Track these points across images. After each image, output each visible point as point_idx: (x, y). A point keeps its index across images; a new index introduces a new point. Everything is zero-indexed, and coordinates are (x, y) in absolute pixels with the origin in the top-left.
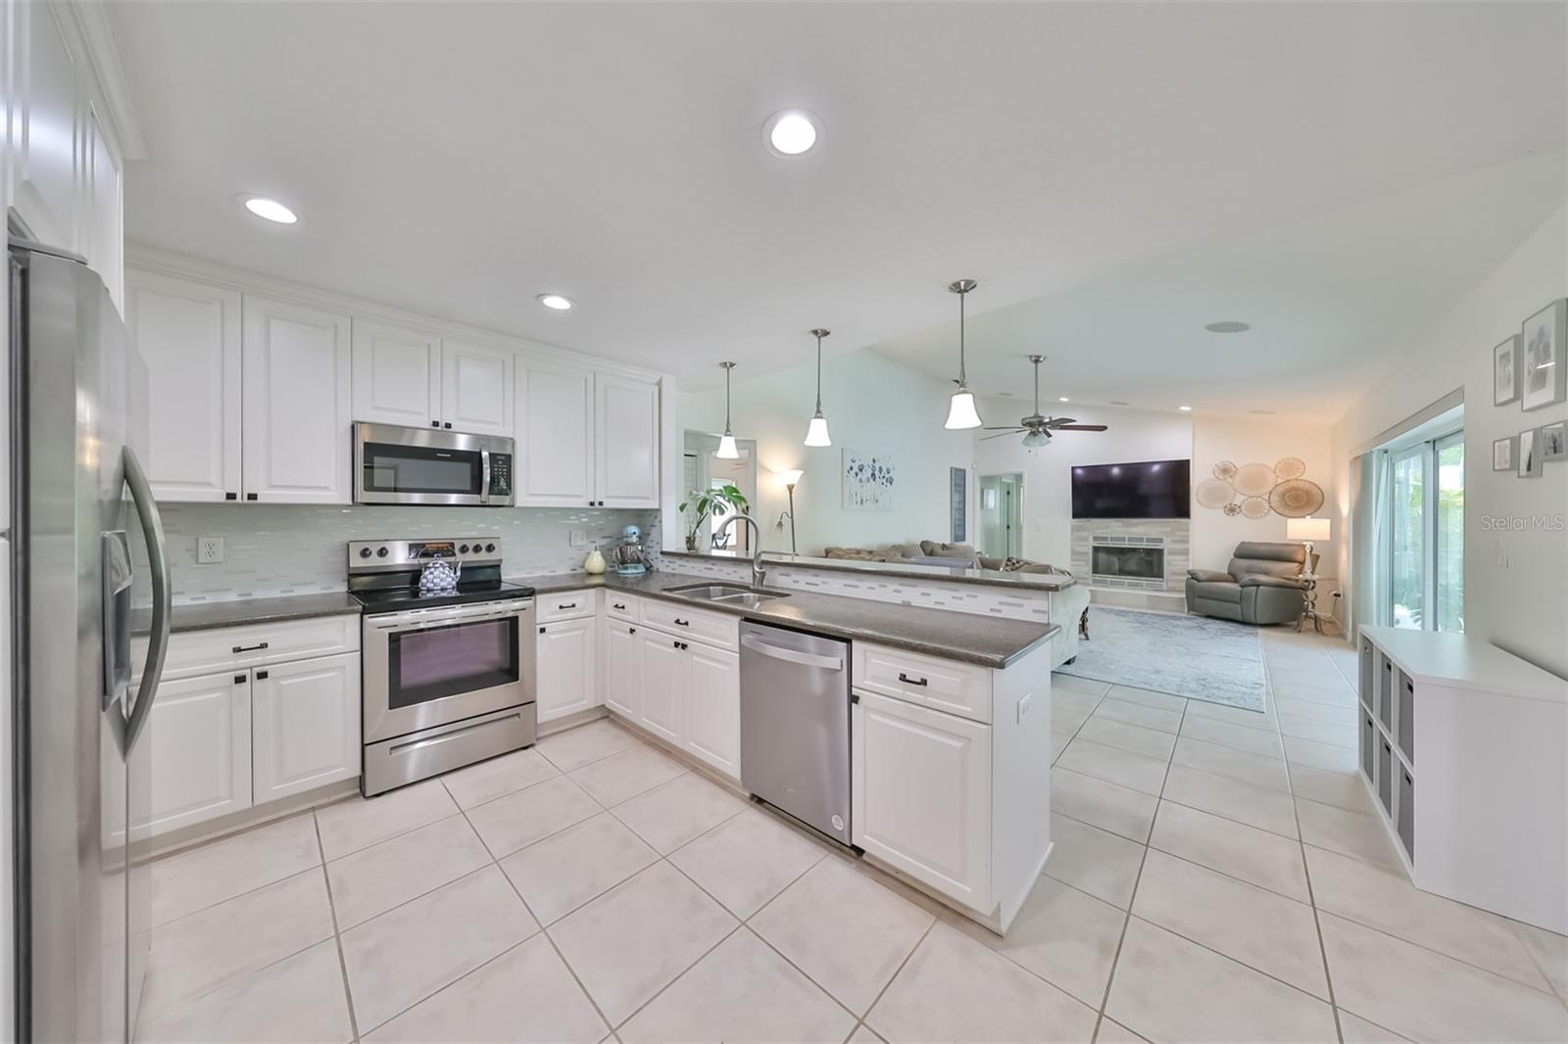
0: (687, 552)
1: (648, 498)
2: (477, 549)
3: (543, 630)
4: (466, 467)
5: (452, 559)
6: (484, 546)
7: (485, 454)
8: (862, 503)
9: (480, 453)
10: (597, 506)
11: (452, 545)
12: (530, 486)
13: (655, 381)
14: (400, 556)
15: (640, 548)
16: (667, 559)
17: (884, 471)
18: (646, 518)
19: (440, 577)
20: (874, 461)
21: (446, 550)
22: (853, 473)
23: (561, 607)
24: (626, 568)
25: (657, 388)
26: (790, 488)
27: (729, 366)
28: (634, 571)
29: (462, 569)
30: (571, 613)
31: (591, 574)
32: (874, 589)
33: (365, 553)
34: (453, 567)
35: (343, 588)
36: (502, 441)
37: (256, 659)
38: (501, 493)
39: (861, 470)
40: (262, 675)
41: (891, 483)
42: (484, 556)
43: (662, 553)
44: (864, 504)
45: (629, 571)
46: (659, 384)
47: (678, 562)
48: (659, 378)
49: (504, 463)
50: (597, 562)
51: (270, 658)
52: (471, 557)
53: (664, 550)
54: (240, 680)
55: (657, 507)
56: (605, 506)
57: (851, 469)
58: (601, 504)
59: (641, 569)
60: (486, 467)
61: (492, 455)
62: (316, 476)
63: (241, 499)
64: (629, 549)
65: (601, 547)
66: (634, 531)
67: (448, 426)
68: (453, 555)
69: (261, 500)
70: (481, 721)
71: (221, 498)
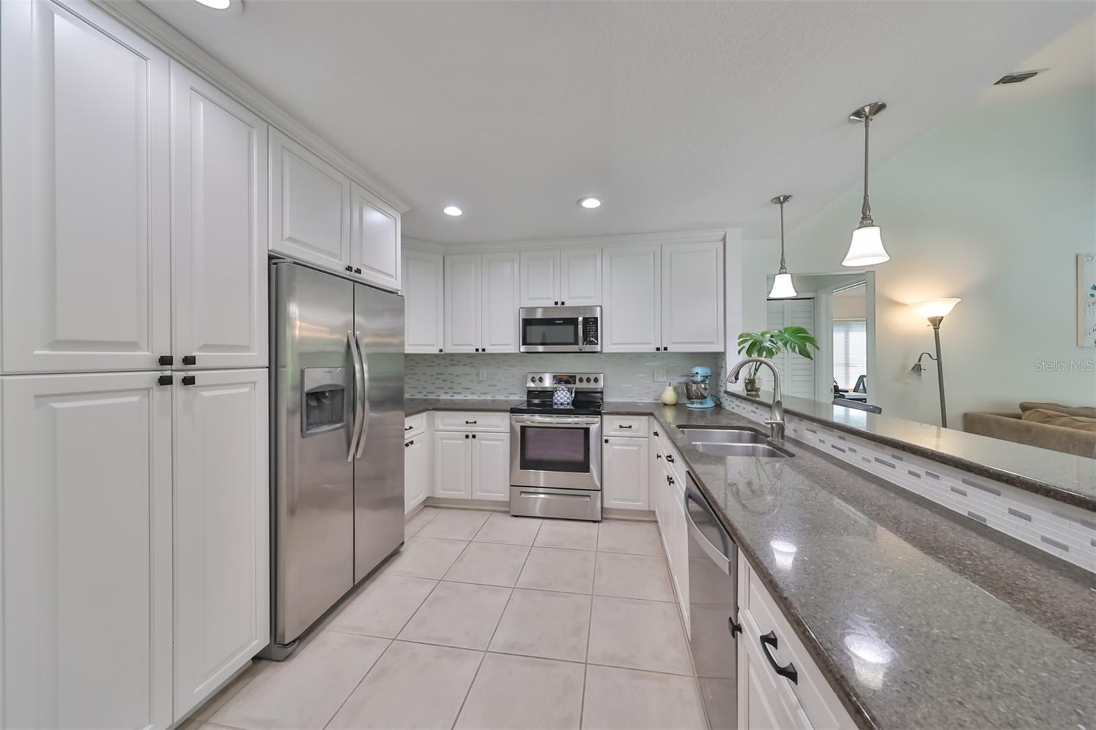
0: (744, 394)
1: (712, 343)
2: (588, 380)
3: (607, 441)
4: (571, 328)
5: (569, 386)
6: (593, 378)
7: (580, 319)
9: (577, 319)
10: (662, 350)
11: (575, 377)
12: (611, 339)
13: (721, 237)
14: (548, 382)
15: (703, 386)
16: (730, 398)
18: (715, 360)
19: (563, 397)
21: (569, 380)
23: (621, 427)
24: (692, 403)
25: (722, 243)
26: (936, 322)
27: (782, 200)
28: (699, 406)
29: (576, 392)
30: (628, 433)
31: (665, 405)
32: (918, 476)
33: (533, 380)
34: (570, 390)
36: (591, 308)
37: (470, 428)
38: (591, 343)
40: (474, 436)
42: (592, 385)
43: (729, 394)
45: (695, 406)
46: (724, 239)
47: (737, 402)
48: (723, 234)
49: (591, 324)
50: (669, 395)
51: (478, 429)
52: (584, 386)
53: (728, 390)
54: (467, 437)
55: (722, 350)
56: (669, 350)
58: (666, 349)
59: (709, 403)
60: (580, 327)
61: (584, 318)
62: (507, 339)
63: (480, 351)
64: (694, 387)
65: (674, 383)
66: (701, 371)
67: (563, 303)
68: (575, 383)
69: (487, 351)
70: (566, 492)
71: (474, 351)
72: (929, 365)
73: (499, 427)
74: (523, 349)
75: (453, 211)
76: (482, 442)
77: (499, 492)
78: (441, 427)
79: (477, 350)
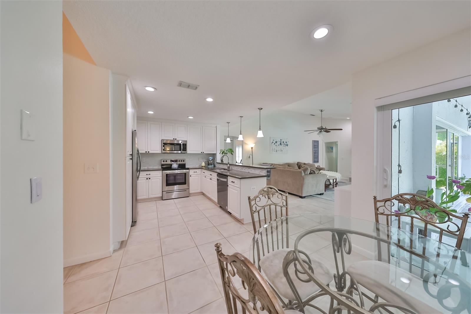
0: (221, 162)
1: (214, 151)
2: (181, 161)
3: (191, 176)
4: (179, 146)
5: (177, 163)
6: (183, 160)
7: (182, 144)
8: (276, 151)
10: (203, 153)
12: (190, 149)
13: (215, 126)
14: (169, 162)
15: (212, 161)
16: (217, 164)
17: (285, 142)
18: (214, 155)
19: (175, 166)
20: (281, 140)
21: (176, 161)
22: (273, 143)
23: (194, 172)
24: (209, 166)
25: (216, 128)
26: (252, 148)
27: (229, 123)
28: (211, 166)
29: (179, 165)
30: (196, 173)
31: (202, 167)
33: (164, 161)
34: (177, 164)
35: (161, 167)
36: (184, 141)
37: (148, 176)
38: (185, 151)
39: (276, 143)
40: (150, 179)
41: (287, 146)
42: (182, 162)
43: (217, 163)
44: (277, 152)
46: (216, 127)
47: (219, 165)
49: (185, 145)
50: (203, 164)
51: (151, 176)
52: (180, 163)
53: (217, 162)
54: (147, 179)
55: (216, 153)
56: (204, 153)
57: (273, 142)
58: (203, 152)
59: (213, 166)
60: (182, 146)
61: (183, 144)
62: (156, 148)
64: (210, 162)
65: (204, 161)
66: (211, 158)
67: (176, 139)
68: (177, 162)
69: (150, 152)
70: (180, 191)
71: (145, 152)
72: (251, 156)
73: (158, 175)
74: (163, 152)
75: (151, 112)
76: (152, 180)
77: (158, 194)
79: (146, 152)
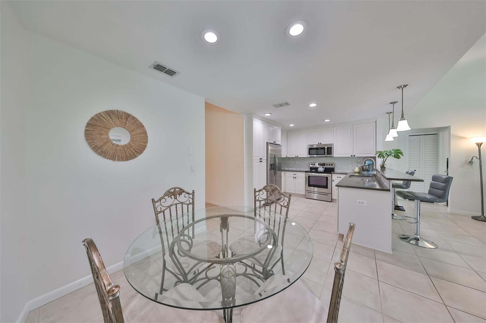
1: (371, 154)
3: (333, 181)
5: (323, 166)
6: (331, 164)
7: (326, 147)
9: (325, 148)
10: (353, 156)
11: (325, 164)
12: (336, 153)
14: (317, 165)
15: (368, 167)
19: (321, 169)
21: (323, 165)
23: (337, 177)
24: (364, 172)
26: (479, 144)
27: (389, 113)
28: (367, 173)
29: (325, 168)
30: (340, 179)
31: (355, 173)
33: (312, 164)
34: (323, 167)
35: (309, 170)
37: (295, 176)
38: (330, 154)
40: (296, 178)
42: (331, 166)
45: (365, 173)
46: (376, 122)
48: (375, 120)
49: (330, 149)
50: (357, 170)
51: (298, 176)
52: (328, 166)
54: (294, 178)
55: (375, 156)
56: (356, 156)
60: (326, 150)
61: (327, 148)
62: (304, 153)
63: (297, 157)
64: (365, 167)
65: (359, 167)
66: (367, 162)
67: (321, 143)
68: (325, 165)
69: (299, 157)
70: (319, 193)
71: (295, 157)
73: (302, 176)
74: (309, 156)
75: (292, 125)
76: (298, 179)
77: (302, 192)
78: (287, 175)
